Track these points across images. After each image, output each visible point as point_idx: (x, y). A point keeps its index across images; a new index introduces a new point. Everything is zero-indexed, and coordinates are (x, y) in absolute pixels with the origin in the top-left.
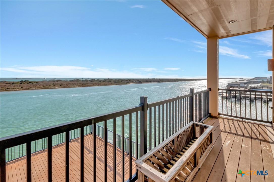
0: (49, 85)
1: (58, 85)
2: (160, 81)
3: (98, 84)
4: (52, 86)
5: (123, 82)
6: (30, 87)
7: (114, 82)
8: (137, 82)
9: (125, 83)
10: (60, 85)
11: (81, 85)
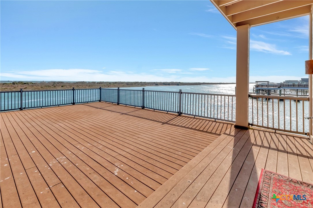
0: (49, 86)
1: (59, 86)
2: (179, 84)
3: (108, 86)
4: (52, 87)
5: (136, 84)
6: (24, 88)
7: (126, 84)
8: (153, 85)
9: (140, 85)
10: (62, 87)
11: (87, 86)
